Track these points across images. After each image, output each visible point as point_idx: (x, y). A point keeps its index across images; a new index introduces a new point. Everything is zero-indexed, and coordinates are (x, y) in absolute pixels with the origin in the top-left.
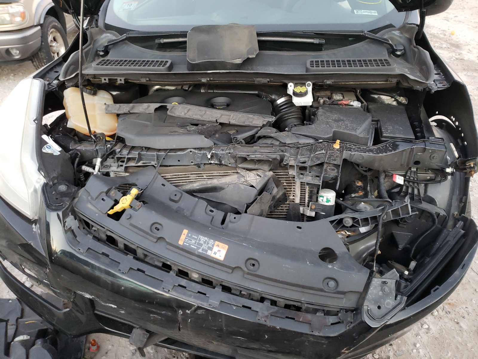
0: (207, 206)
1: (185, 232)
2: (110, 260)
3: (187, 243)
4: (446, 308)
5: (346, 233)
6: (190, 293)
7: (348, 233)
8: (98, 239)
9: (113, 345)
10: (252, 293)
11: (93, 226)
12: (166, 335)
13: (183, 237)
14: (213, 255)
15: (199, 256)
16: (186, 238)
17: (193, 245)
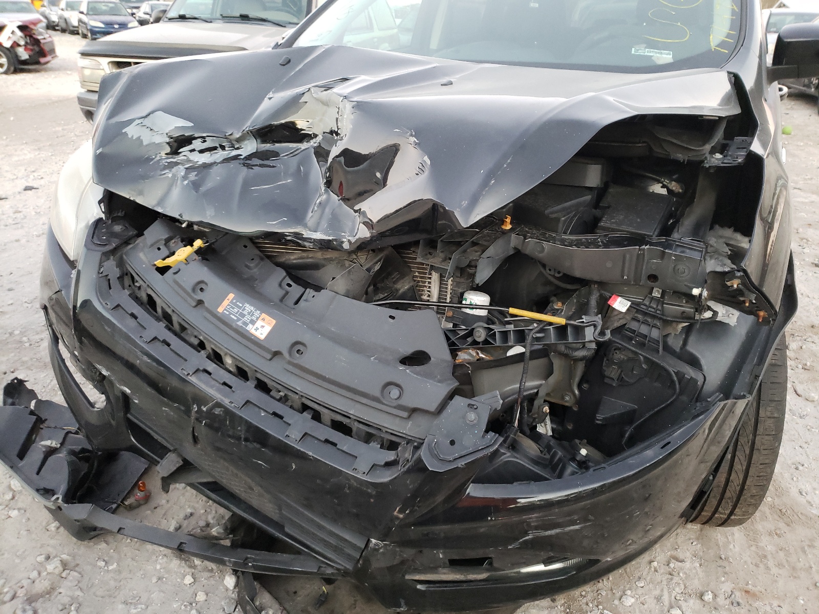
0: (284, 278)
1: (231, 296)
2: (137, 324)
3: (228, 311)
4: (735, 596)
5: (478, 354)
6: (214, 382)
7: (481, 355)
8: (137, 299)
9: (168, 501)
10: (290, 394)
11: (137, 282)
12: (210, 475)
13: (226, 303)
14: (253, 331)
15: (237, 331)
16: (229, 305)
17: (234, 315)
